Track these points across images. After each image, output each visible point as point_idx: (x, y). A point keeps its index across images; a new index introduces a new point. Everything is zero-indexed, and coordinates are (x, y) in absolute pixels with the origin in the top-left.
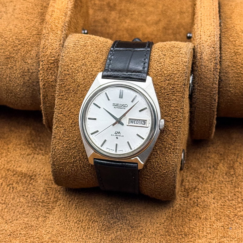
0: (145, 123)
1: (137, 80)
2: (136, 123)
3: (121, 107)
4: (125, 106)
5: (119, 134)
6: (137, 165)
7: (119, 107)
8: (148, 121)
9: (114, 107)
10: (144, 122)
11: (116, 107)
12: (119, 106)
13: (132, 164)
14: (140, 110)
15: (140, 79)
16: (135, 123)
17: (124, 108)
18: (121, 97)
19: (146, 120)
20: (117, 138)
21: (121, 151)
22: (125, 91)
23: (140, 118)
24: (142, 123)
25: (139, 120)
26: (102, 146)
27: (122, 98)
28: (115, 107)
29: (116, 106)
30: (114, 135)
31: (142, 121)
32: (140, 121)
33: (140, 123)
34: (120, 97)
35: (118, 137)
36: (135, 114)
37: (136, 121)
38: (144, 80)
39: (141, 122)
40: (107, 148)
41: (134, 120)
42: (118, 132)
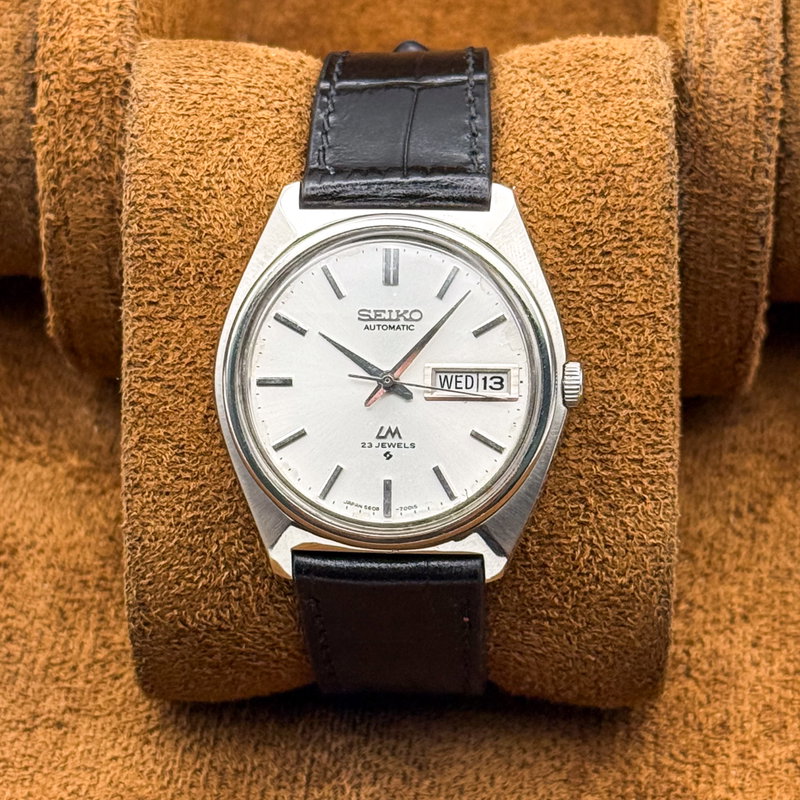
0: (501, 383)
1: (452, 204)
2: (463, 385)
3: (396, 324)
4: (411, 319)
5: (396, 440)
6: (478, 562)
7: (388, 323)
8: (514, 372)
9: (367, 327)
10: (500, 377)
11: (372, 323)
12: (384, 320)
13: (455, 564)
14: (476, 329)
15: (463, 199)
16: (459, 385)
17: (408, 328)
18: (391, 280)
19: (506, 371)
20: (388, 456)
21: (410, 508)
22: (408, 252)
23: (480, 362)
24: (490, 383)
25: (478, 372)
26: (324, 495)
27: (396, 283)
28: (369, 323)
29: (372, 319)
30: (375, 442)
31: (489, 376)
32: (481, 376)
33: (481, 382)
34: (387, 282)
35: (392, 450)
36: (456, 350)
37: (463, 379)
38: (481, 203)
39: (485, 379)
40: (349, 503)
41: (454, 375)
42: (390, 430)
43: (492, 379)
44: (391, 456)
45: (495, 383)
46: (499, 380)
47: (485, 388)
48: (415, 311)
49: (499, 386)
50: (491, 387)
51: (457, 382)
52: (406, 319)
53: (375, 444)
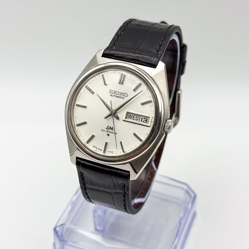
1: (145, 64)
2: (135, 119)
3: (120, 96)
4: (124, 96)
6: (128, 173)
7: (117, 95)
8: (151, 118)
9: (111, 95)
11: (113, 94)
12: (116, 94)
13: (121, 172)
14: (142, 102)
15: (149, 64)
16: (134, 118)
17: (123, 98)
18: (121, 82)
19: (148, 117)
20: (108, 135)
22: (128, 75)
23: (141, 113)
25: (140, 116)
26: (88, 142)
27: (122, 84)
28: (112, 94)
30: (106, 130)
33: (141, 119)
35: (110, 134)
36: (135, 108)
37: (135, 117)
38: (154, 66)
39: (142, 118)
40: (94, 146)
41: (133, 115)
42: (110, 127)
43: (144, 119)
44: (109, 135)
45: (145, 120)
46: (146, 120)
47: (141, 121)
48: (126, 93)
49: (145, 121)
50: (143, 121)
51: (133, 117)
52: (123, 95)
53: (105, 130)
